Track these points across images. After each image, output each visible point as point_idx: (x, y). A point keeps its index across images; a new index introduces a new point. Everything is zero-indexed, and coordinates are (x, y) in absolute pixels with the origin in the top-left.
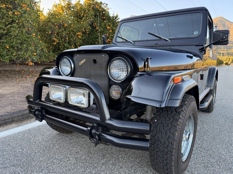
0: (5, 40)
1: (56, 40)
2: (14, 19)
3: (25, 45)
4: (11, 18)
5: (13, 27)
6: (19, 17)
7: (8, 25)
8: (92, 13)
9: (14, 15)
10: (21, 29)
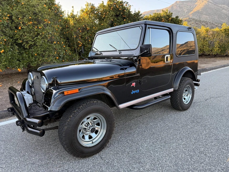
0: (34, 50)
1: (80, 42)
2: (38, 32)
3: (47, 52)
4: (36, 32)
5: (38, 39)
6: (42, 30)
7: (34, 37)
8: (112, 14)
9: (38, 29)
10: (44, 40)
